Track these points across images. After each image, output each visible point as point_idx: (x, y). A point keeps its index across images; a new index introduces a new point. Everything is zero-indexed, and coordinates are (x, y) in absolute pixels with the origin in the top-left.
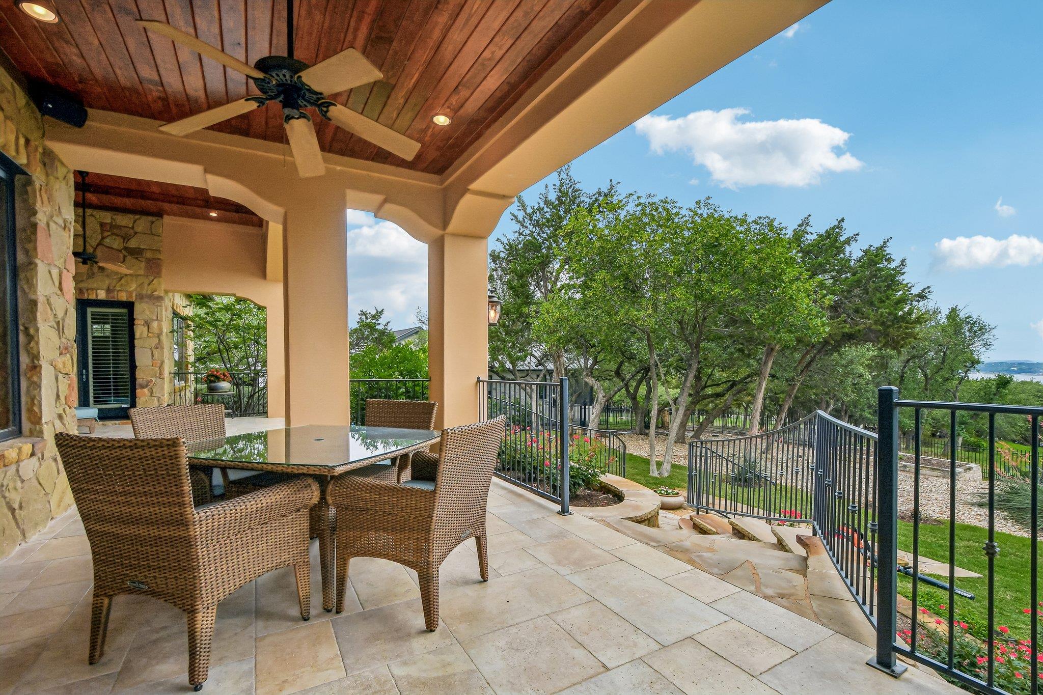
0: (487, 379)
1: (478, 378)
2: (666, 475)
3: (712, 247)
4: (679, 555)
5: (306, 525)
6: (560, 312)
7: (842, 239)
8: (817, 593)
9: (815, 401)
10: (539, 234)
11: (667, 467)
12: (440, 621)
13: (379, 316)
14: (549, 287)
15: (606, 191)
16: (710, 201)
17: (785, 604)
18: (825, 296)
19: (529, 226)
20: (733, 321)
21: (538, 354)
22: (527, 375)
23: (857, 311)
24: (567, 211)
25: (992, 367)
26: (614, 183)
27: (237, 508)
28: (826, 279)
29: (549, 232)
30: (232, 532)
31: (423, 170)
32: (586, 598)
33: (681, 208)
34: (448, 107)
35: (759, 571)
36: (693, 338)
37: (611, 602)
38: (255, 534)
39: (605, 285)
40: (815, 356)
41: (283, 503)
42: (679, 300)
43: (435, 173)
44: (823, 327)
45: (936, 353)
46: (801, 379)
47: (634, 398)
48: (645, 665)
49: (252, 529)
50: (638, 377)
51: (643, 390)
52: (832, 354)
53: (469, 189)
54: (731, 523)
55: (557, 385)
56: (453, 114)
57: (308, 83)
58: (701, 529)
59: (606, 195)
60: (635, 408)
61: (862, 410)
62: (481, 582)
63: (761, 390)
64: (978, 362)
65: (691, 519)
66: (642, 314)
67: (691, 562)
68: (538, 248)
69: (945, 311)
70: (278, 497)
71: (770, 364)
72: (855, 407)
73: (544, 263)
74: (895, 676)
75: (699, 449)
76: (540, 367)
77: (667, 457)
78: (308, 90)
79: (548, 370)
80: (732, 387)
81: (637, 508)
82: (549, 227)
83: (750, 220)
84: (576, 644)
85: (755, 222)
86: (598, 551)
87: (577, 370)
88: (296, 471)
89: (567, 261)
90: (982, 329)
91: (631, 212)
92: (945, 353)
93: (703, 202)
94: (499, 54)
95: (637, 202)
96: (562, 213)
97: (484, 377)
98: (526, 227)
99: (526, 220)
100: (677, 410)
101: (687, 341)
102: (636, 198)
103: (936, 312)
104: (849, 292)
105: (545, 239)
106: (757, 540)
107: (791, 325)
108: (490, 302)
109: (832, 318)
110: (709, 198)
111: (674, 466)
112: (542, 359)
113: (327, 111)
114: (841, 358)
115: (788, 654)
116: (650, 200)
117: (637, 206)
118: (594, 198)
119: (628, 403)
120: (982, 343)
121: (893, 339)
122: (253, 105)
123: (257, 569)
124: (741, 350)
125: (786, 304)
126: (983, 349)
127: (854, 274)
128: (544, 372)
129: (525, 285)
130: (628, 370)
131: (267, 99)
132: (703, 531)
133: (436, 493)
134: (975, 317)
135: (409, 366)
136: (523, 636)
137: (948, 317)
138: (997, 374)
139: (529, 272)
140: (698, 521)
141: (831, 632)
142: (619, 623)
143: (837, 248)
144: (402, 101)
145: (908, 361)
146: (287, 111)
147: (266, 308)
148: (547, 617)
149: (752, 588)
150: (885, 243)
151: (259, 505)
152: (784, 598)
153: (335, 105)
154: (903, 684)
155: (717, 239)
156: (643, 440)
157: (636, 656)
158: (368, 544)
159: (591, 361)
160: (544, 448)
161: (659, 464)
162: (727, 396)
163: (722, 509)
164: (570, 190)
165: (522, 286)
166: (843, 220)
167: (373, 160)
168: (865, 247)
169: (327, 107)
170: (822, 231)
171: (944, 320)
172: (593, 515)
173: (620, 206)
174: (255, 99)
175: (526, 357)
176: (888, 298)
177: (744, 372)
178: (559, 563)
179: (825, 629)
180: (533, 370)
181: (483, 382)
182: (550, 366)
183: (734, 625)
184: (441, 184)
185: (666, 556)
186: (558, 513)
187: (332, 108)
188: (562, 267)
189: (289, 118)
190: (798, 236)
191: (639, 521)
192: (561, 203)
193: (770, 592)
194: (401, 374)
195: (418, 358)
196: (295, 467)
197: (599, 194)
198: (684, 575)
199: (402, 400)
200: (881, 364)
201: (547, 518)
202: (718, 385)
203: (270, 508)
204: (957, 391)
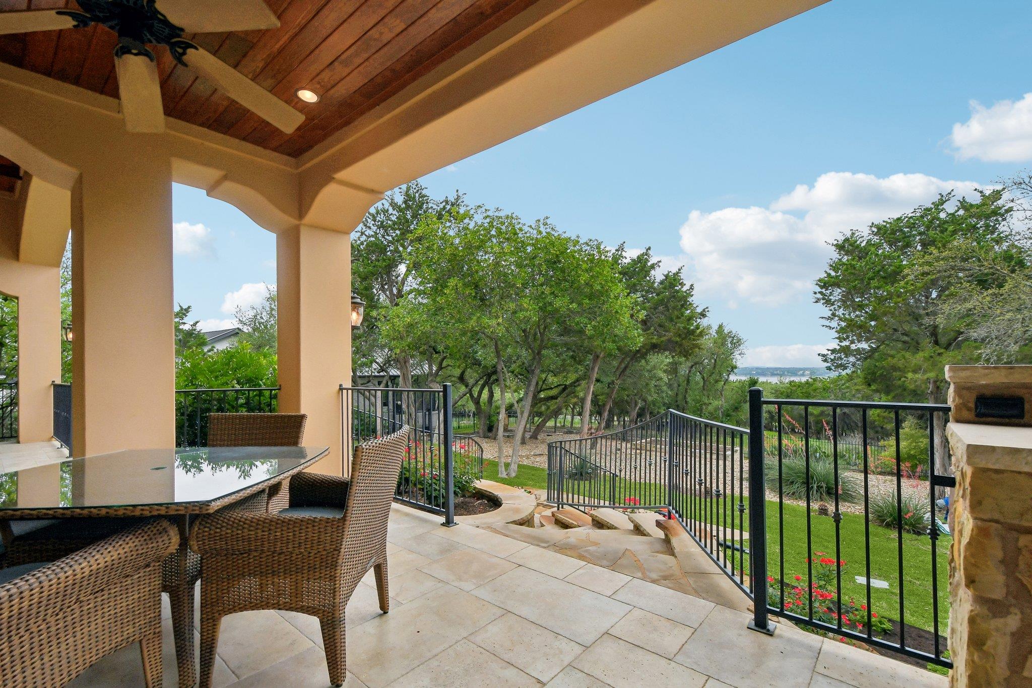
0: (350, 387)
1: (341, 385)
2: (513, 475)
3: (553, 263)
4: (569, 553)
5: (157, 583)
6: (411, 317)
7: (649, 264)
8: (689, 571)
9: (627, 401)
10: (383, 236)
11: (514, 467)
12: (347, 673)
13: (184, 314)
14: (395, 291)
15: (453, 201)
16: (549, 221)
17: (670, 585)
18: (638, 311)
19: (372, 227)
20: (566, 331)
21: (380, 360)
22: (368, 382)
23: (660, 326)
24: (415, 216)
25: (746, 371)
26: (460, 194)
27: (60, 575)
28: (637, 296)
29: (394, 235)
30: (50, 612)
31: (275, 149)
32: (499, 612)
33: (525, 224)
34: (319, 83)
35: (640, 558)
36: (536, 345)
37: (525, 611)
38: (85, 608)
39: (457, 292)
40: (629, 363)
41: (129, 558)
42: (527, 310)
43: (289, 155)
44: (639, 339)
45: (710, 361)
46: (619, 382)
47: (477, 402)
48: (577, 671)
49: (81, 602)
50: (481, 383)
51: (485, 394)
52: (640, 361)
53: (333, 178)
54: (591, 516)
55: (439, 392)
56: (323, 91)
57: (163, 12)
58: (562, 523)
59: (453, 205)
60: (478, 413)
61: (659, 408)
62: (381, 615)
63: (588, 392)
64: (736, 368)
65: (553, 515)
66: (493, 322)
67: (581, 557)
68: (383, 250)
69: (715, 327)
70: (122, 552)
71: (596, 369)
72: (654, 405)
73: (391, 266)
74: (770, 634)
75: (558, 449)
76: (382, 374)
77: (514, 457)
78: (160, 20)
79: (391, 377)
80: (564, 390)
81: (517, 511)
82: (394, 229)
83: (582, 241)
84: (505, 664)
85: (587, 244)
86: (494, 560)
87: (420, 376)
88: (147, 513)
89: (416, 266)
90: (739, 340)
91: (479, 223)
92: (715, 360)
93: (542, 221)
94: (387, 37)
95: (485, 215)
96: (409, 217)
97: (348, 384)
98: (370, 228)
99: (369, 220)
100: (522, 413)
101: (530, 347)
102: (484, 211)
103: (709, 327)
104: (655, 309)
105: (389, 242)
106: (616, 528)
107: (615, 336)
108: (353, 303)
109: (644, 330)
110: (547, 218)
111: (519, 466)
112: (385, 365)
113: (184, 53)
114: (647, 364)
115: (688, 632)
116: (497, 214)
117: (485, 218)
118: (442, 206)
119: (472, 407)
120: (739, 352)
121: (684, 349)
122: (68, 23)
123: (87, 657)
124: (573, 357)
125: (612, 317)
126: (738, 357)
127: (658, 295)
128: (387, 378)
129: (369, 288)
130: (472, 376)
131: (92, 19)
132: (565, 526)
133: (345, 520)
134: (734, 332)
135: (249, 372)
136: (446, 668)
137: (717, 332)
138: (749, 377)
139: (373, 274)
140: (560, 516)
141: (713, 605)
142: (538, 632)
143: (646, 272)
144: (261, 65)
145: (692, 367)
146: (126, 41)
147: (17, 298)
148: (465, 640)
149: (639, 575)
150: (679, 270)
151: (94, 567)
152: (665, 579)
153: (196, 49)
154: (778, 640)
155: (557, 256)
156: (487, 443)
157: (566, 663)
158: (250, 594)
159: (435, 368)
160: (416, 458)
161: (507, 465)
162: (559, 399)
163: (570, 502)
164: (417, 195)
165: (366, 289)
166: (649, 248)
167: (209, 127)
168: (666, 273)
169: (185, 49)
170: (635, 257)
171: (714, 334)
172: (478, 522)
173: (468, 215)
174: (74, 16)
175: (371, 363)
176: (682, 316)
177: (572, 377)
178: (460, 579)
179: (708, 603)
180: (375, 376)
181: (347, 389)
182: (394, 372)
183: (637, 613)
184: (297, 168)
185: (559, 555)
186: (443, 524)
187: (190, 51)
188: (409, 271)
189: (126, 50)
190: (616, 259)
191: (521, 523)
192: (408, 207)
193: (654, 576)
194: (238, 383)
195: (261, 365)
196: (147, 508)
197: (447, 202)
198: (581, 571)
199: (244, 412)
200: (673, 369)
201: (432, 532)
202: (552, 389)
203: (110, 568)
204: (722, 390)
